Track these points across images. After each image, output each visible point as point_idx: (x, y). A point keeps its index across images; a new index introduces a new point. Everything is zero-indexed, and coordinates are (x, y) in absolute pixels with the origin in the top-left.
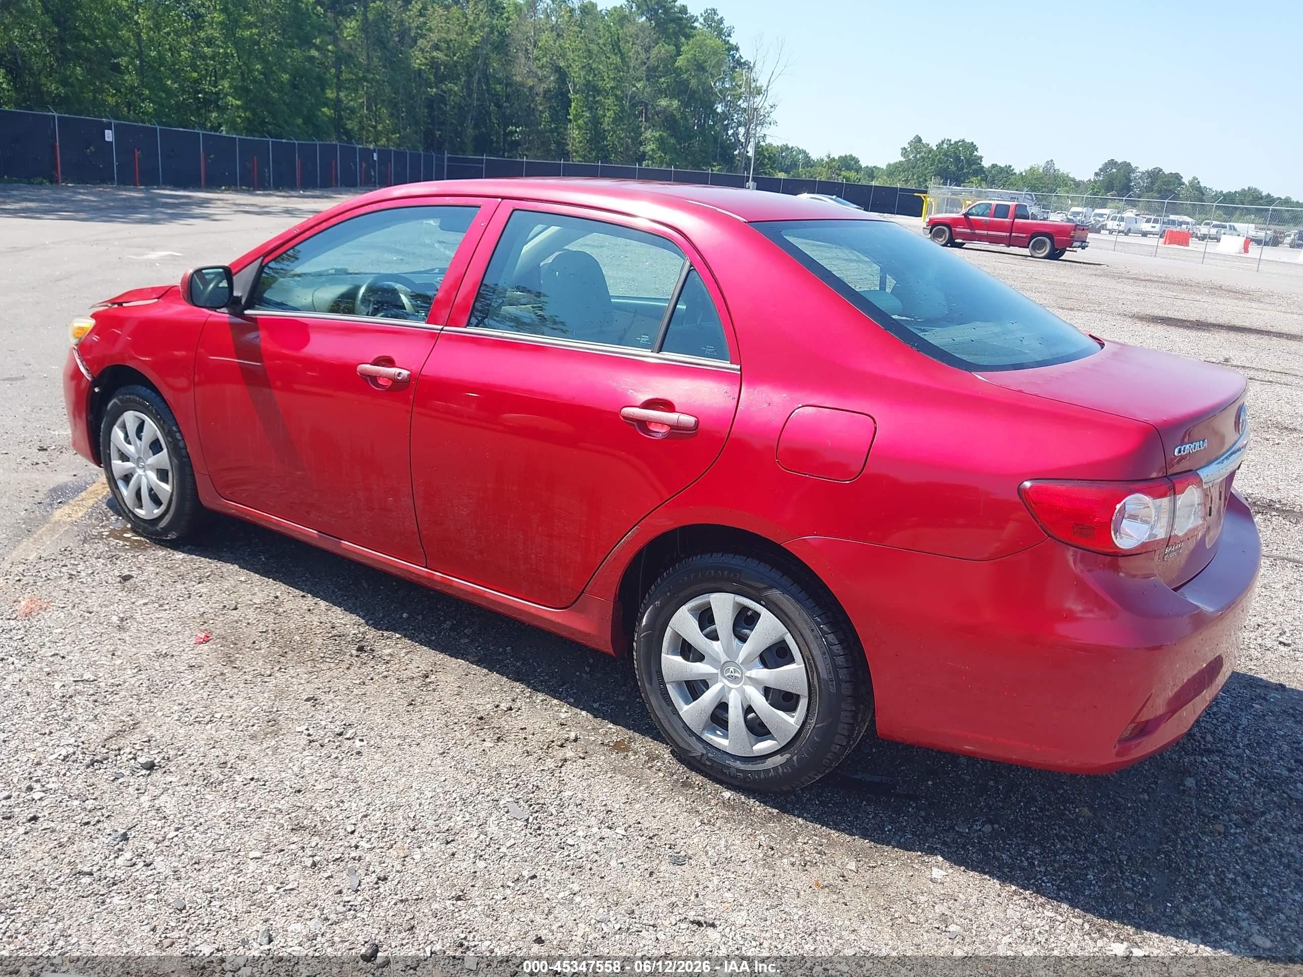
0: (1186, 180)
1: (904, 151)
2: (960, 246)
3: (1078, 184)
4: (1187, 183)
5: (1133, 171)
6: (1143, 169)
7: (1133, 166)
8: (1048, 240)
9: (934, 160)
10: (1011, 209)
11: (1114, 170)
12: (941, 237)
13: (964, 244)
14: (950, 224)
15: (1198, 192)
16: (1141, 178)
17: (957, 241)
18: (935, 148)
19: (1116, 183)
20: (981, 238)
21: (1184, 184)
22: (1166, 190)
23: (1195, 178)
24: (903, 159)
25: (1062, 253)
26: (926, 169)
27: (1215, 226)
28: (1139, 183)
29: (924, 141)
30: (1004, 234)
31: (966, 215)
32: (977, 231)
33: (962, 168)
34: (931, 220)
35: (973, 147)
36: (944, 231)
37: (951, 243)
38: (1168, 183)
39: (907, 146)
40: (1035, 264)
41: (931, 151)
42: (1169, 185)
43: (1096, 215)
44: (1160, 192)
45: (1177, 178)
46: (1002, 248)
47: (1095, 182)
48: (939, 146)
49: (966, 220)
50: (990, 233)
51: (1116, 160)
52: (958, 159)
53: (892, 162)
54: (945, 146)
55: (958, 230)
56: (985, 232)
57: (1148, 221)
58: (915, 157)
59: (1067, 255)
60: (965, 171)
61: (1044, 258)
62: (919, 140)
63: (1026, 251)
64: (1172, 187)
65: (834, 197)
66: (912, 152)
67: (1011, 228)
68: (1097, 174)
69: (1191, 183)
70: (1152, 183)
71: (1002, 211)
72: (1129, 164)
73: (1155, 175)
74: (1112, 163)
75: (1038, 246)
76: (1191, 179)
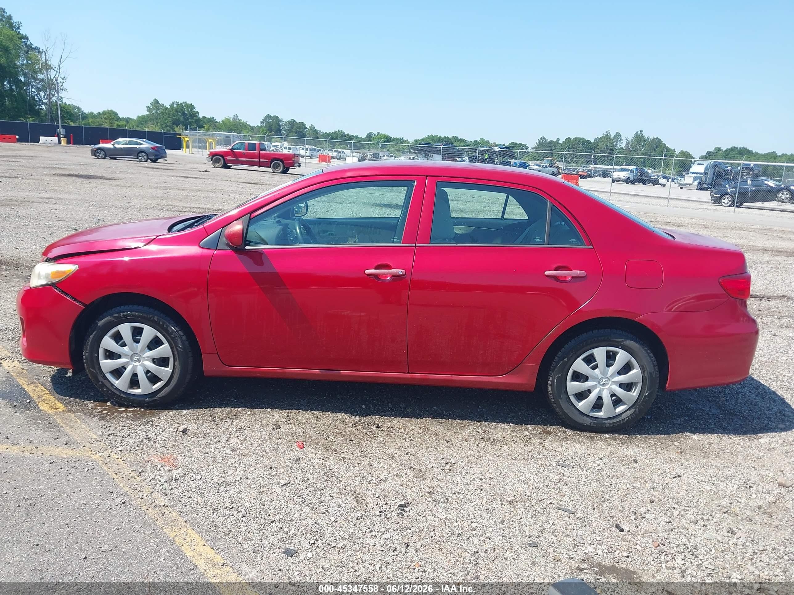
0: (308, 126)
1: (149, 109)
2: (229, 167)
3: (252, 128)
4: (308, 127)
5: (280, 121)
6: (285, 120)
7: (280, 118)
8: (281, 163)
9: (169, 114)
10: (257, 146)
11: (270, 120)
12: (218, 163)
13: (231, 166)
14: (223, 155)
15: (315, 132)
16: (285, 125)
17: (229, 164)
18: (169, 107)
19: (273, 128)
20: (243, 163)
21: (307, 128)
22: (299, 131)
23: (312, 125)
24: (148, 113)
25: (288, 170)
26: (166, 120)
27: (335, 152)
28: (284, 127)
29: (160, 102)
30: (256, 160)
31: (232, 150)
32: (240, 159)
33: (188, 119)
34: (211, 153)
35: (192, 107)
36: (220, 159)
37: (225, 166)
38: (299, 128)
39: (150, 105)
40: (275, 176)
41: (166, 108)
42: (300, 129)
43: (274, 146)
44: (296, 133)
45: (303, 125)
46: (255, 168)
47: (261, 127)
48: (171, 106)
49: (231, 152)
50: (247, 159)
51: (270, 115)
52: (184, 114)
53: (140, 115)
54: (175, 105)
55: (228, 158)
56: (245, 159)
57: (303, 149)
58: (156, 112)
59: (291, 171)
60: (190, 120)
61: (281, 173)
62: (157, 102)
63: (270, 169)
64: (301, 130)
65: (144, 140)
66: (154, 109)
67: (259, 156)
68: (262, 122)
69: (311, 127)
70: (292, 127)
71: (252, 147)
72: (277, 117)
73: (292, 123)
74: (268, 116)
75: (275, 167)
76: (310, 125)
